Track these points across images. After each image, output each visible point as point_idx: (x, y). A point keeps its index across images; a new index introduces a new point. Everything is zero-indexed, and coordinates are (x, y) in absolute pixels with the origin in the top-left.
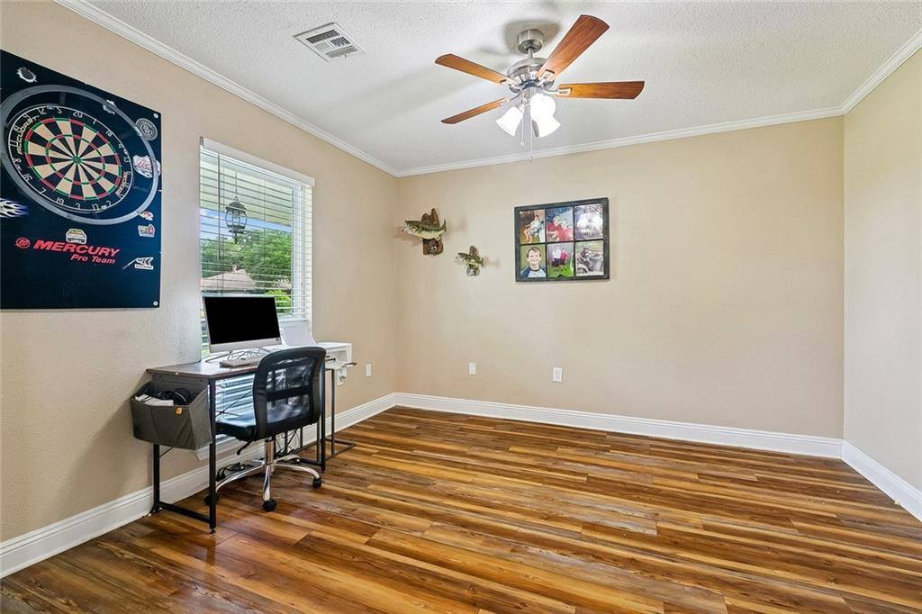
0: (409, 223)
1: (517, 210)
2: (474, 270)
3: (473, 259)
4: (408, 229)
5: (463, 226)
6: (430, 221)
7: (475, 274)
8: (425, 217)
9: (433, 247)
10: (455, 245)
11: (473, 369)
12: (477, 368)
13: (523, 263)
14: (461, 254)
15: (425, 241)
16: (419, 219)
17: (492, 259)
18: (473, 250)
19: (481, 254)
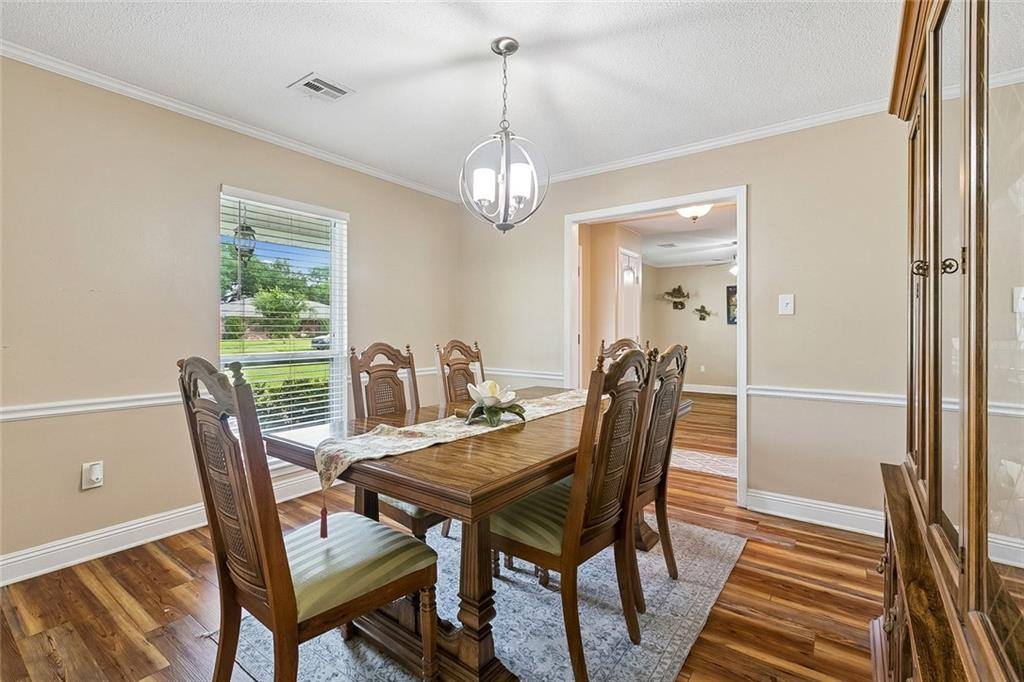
0: (667, 293)
1: (728, 288)
2: (702, 318)
3: (703, 313)
4: (666, 296)
5: (697, 294)
6: (677, 292)
7: (704, 319)
8: (674, 290)
9: (678, 306)
10: (692, 305)
11: (703, 369)
12: (706, 368)
13: (731, 315)
14: (697, 310)
15: (675, 302)
16: (671, 291)
17: (713, 312)
18: (703, 307)
19: (707, 309)
